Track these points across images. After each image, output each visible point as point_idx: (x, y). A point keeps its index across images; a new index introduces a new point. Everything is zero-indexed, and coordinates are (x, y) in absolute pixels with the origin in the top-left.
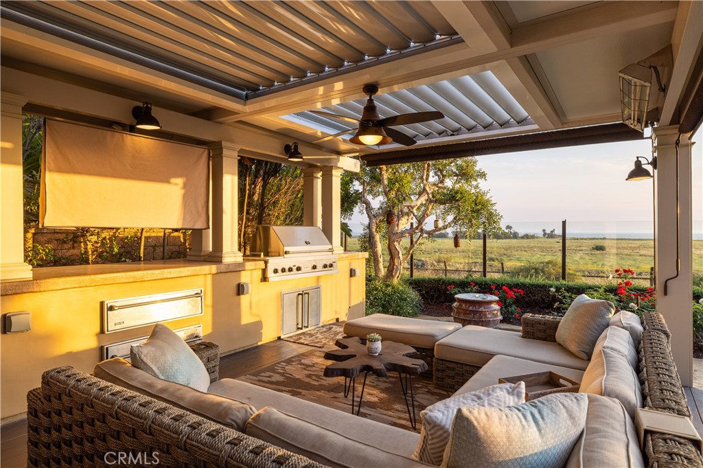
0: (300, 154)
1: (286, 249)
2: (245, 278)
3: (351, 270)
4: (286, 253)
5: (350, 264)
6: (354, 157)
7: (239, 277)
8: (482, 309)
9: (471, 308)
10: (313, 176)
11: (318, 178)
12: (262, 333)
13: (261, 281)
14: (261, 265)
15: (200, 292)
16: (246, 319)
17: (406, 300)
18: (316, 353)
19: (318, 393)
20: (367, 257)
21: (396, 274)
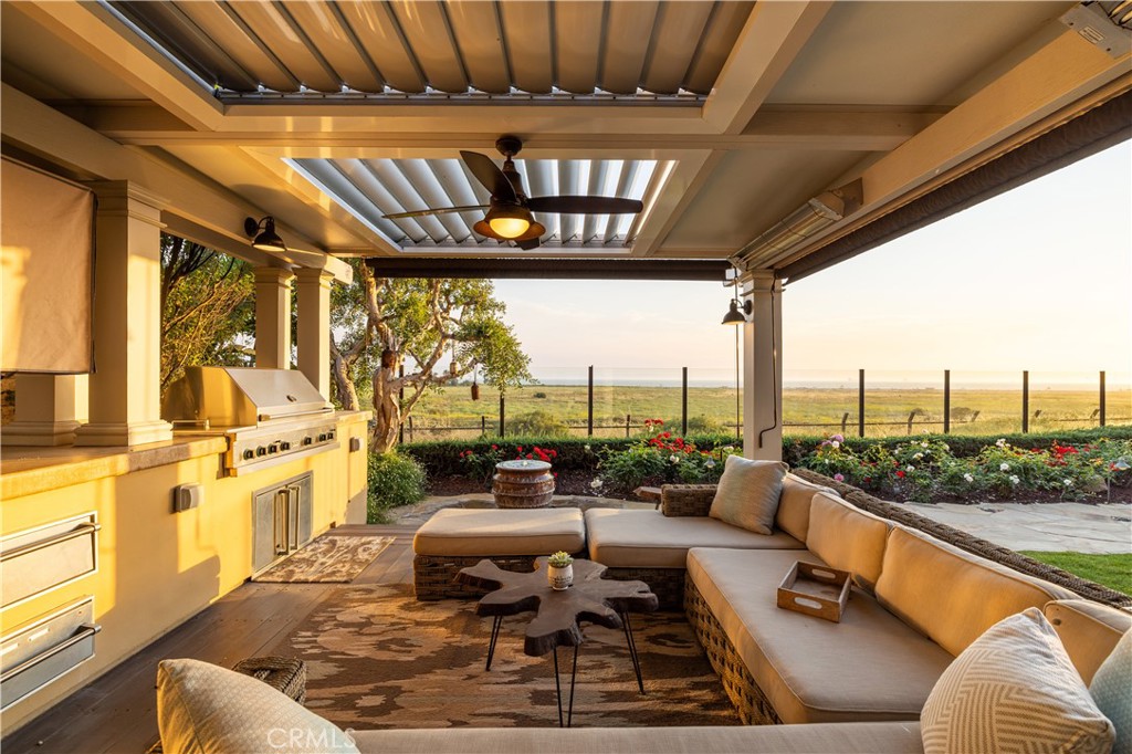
0: (280, 239)
1: (260, 411)
2: (186, 475)
3: (351, 440)
4: (260, 418)
5: (349, 431)
6: (346, 260)
7: (176, 475)
8: (537, 480)
9: (523, 481)
10: (277, 282)
11: (287, 287)
12: (218, 579)
13: (218, 478)
14: (219, 444)
15: (88, 520)
16: (189, 558)
17: (410, 477)
18: (351, 595)
19: (431, 677)
20: (371, 418)
21: (390, 440)
